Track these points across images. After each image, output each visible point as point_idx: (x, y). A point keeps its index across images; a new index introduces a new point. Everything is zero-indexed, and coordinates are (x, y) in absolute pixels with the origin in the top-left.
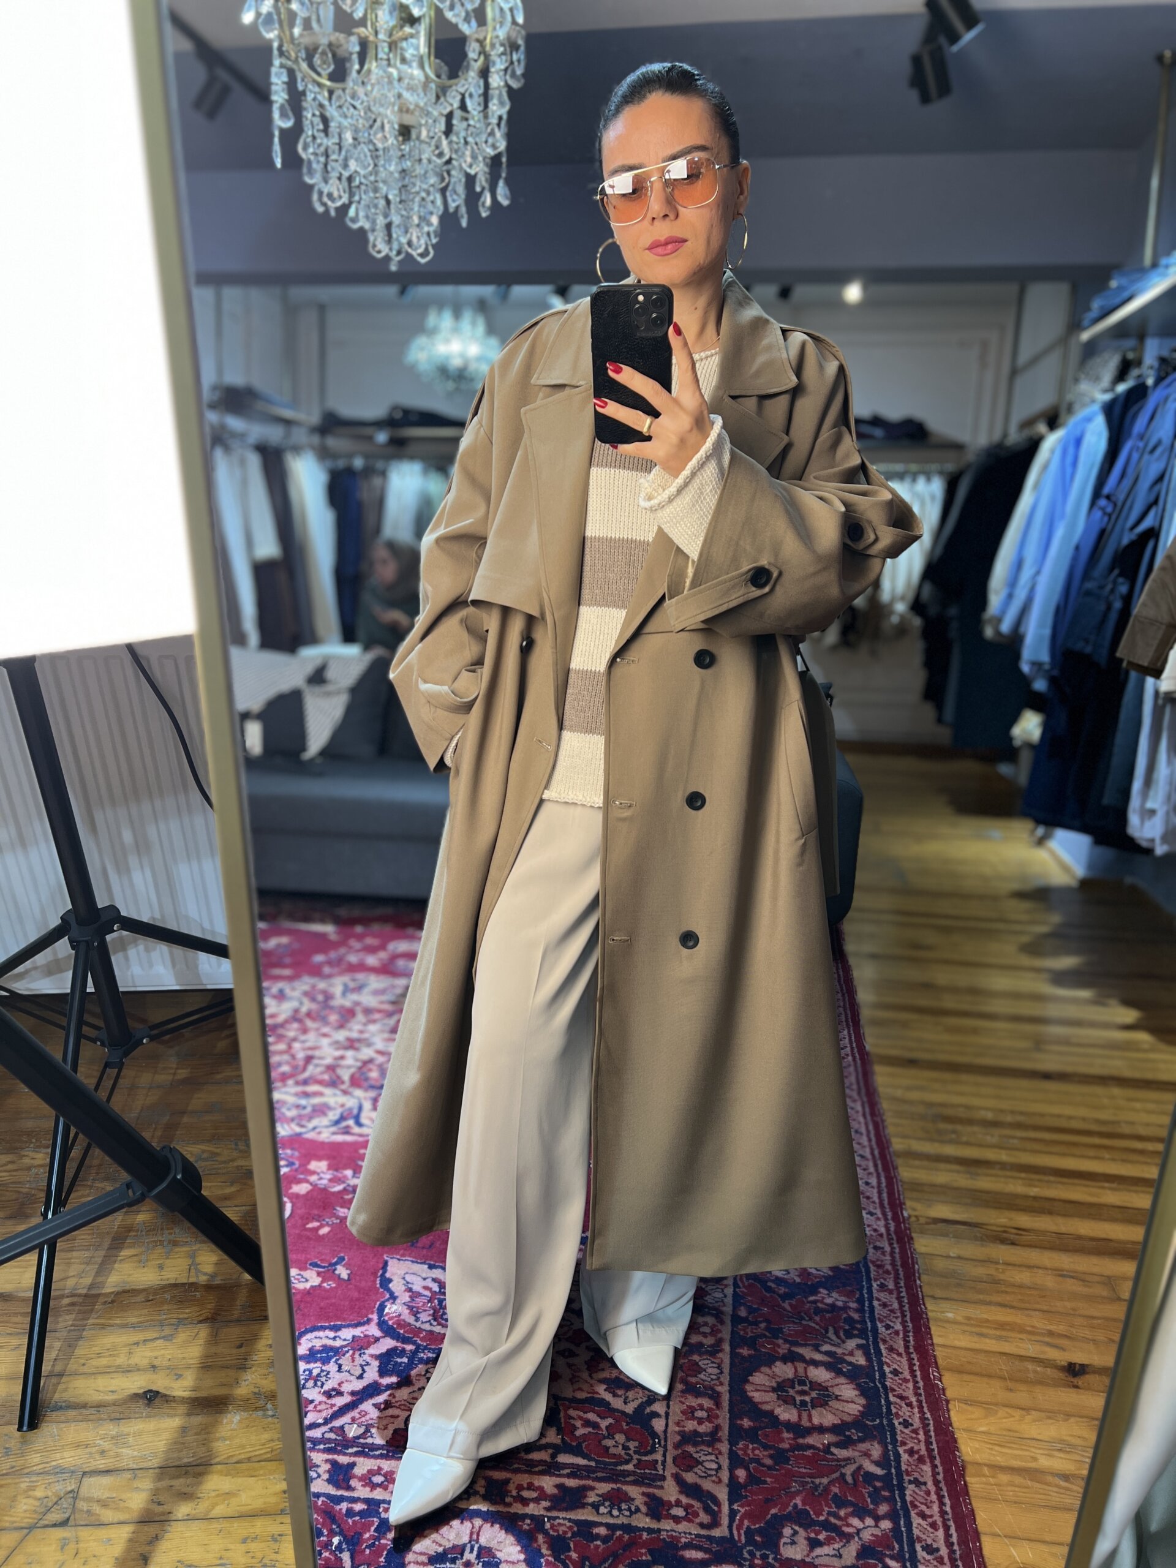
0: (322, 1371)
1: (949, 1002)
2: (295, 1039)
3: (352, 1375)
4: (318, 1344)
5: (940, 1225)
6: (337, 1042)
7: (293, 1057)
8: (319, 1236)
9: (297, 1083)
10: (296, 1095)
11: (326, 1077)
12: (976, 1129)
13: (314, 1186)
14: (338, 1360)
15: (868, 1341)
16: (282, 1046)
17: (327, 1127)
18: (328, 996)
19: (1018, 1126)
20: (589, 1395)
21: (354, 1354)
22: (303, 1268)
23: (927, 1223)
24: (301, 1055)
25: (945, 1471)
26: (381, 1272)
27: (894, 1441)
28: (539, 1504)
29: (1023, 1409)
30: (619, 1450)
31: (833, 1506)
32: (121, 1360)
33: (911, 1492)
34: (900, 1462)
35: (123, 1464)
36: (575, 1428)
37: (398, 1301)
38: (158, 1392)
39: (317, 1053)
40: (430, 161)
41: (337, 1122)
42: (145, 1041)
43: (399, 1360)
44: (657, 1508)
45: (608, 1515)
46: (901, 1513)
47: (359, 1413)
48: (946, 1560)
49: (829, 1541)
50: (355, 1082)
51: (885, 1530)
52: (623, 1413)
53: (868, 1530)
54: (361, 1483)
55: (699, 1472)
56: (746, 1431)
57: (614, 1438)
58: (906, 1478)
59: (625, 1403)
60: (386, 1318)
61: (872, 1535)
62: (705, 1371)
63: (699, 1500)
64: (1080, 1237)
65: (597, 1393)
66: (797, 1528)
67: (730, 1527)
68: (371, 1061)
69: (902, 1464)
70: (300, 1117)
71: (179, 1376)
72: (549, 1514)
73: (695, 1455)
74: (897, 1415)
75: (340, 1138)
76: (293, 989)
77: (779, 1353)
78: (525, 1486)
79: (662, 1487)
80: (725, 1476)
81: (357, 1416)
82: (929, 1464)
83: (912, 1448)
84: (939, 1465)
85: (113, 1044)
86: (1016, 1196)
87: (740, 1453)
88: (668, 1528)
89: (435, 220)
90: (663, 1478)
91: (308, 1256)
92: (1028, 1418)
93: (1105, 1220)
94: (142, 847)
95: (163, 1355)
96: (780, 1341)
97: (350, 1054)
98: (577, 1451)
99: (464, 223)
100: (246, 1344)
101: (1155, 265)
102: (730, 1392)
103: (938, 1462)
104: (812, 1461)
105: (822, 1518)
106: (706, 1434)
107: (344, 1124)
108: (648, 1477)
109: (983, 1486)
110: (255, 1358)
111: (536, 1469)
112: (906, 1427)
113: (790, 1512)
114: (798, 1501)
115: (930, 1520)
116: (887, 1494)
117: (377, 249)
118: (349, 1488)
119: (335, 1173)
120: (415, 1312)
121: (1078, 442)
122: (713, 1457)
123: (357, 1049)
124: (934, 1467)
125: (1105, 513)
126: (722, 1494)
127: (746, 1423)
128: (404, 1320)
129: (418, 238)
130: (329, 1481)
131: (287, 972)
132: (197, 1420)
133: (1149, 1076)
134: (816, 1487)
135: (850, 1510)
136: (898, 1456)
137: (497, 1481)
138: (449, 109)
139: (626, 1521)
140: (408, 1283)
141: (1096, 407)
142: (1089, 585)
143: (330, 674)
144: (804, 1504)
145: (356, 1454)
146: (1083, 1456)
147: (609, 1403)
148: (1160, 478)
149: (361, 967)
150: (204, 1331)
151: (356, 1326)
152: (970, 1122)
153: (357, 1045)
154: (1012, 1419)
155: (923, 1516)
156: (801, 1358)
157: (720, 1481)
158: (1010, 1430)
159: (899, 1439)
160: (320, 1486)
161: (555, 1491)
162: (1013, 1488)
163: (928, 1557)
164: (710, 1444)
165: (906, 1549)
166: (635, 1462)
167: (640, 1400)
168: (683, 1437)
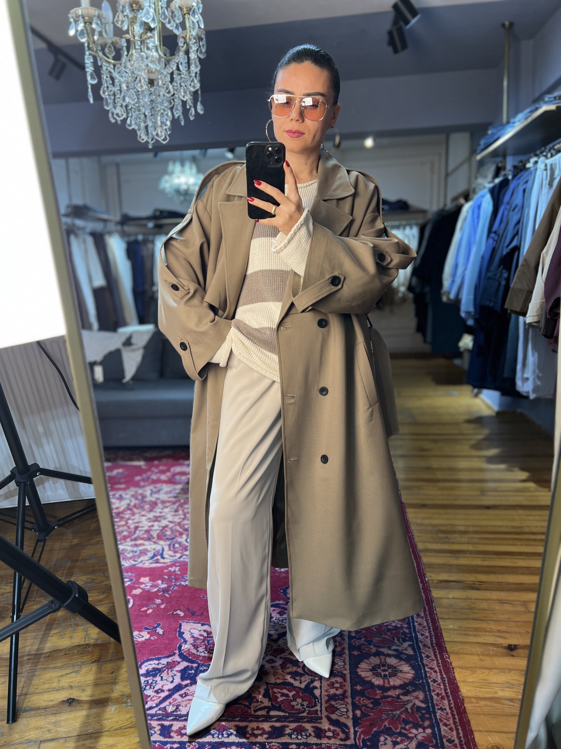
0: (153, 681)
1: (439, 475)
2: (129, 519)
3: (168, 681)
4: (150, 668)
5: (443, 584)
6: (149, 519)
7: (129, 527)
8: (147, 614)
9: (132, 540)
10: (132, 546)
11: (145, 536)
12: (456, 535)
13: (143, 590)
14: (160, 674)
15: (413, 643)
16: (123, 523)
17: (148, 560)
18: (144, 497)
19: (476, 532)
20: (283, 681)
21: (168, 671)
22: (140, 630)
23: (437, 583)
24: (132, 526)
25: (455, 702)
26: (178, 629)
27: (429, 690)
28: (262, 736)
29: (489, 669)
30: (299, 707)
31: (403, 724)
32: (55, 685)
33: (439, 714)
34: (433, 699)
35: (59, 736)
36: (277, 698)
37: (188, 643)
38: (74, 699)
39: (140, 525)
40: (164, 95)
41: (152, 558)
42: (56, 527)
43: (190, 672)
44: (319, 733)
45: (296, 739)
46: (435, 724)
47: (173, 700)
48: (458, 745)
49: (402, 742)
50: (160, 537)
51: (428, 734)
52: (300, 688)
53: (420, 734)
54: (176, 734)
55: (338, 714)
56: (359, 691)
57: (296, 701)
58: (437, 707)
59: (301, 683)
60: (183, 652)
61: (422, 737)
62: (337, 664)
63: (339, 727)
64: (509, 584)
65: (287, 679)
66: (386, 736)
67: (355, 739)
68: (166, 526)
69: (434, 701)
70: (134, 556)
71: (84, 690)
72: (268, 741)
73: (336, 706)
74: (430, 677)
75: (154, 565)
76: (126, 494)
77: (371, 652)
78: (255, 728)
79: (321, 723)
80: (351, 715)
81: (172, 701)
82: (446, 700)
83: (438, 692)
84: (451, 699)
85: (40, 530)
86: (478, 566)
87: (357, 702)
88: (325, 742)
89: (168, 123)
90: (321, 718)
91: (143, 625)
92: (492, 673)
93: (520, 574)
94: (48, 433)
95: (76, 680)
96: (372, 646)
97: (156, 523)
98: (279, 709)
99: (183, 123)
100: (115, 671)
101: (508, 122)
102: (350, 673)
103: (451, 698)
104: (391, 703)
105: (398, 731)
106: (340, 695)
107: (156, 558)
108: (314, 718)
109: (473, 708)
110: (120, 678)
111: (260, 719)
112: (435, 683)
113: (383, 729)
114: (386, 723)
115: (449, 727)
116: (427, 716)
117: (142, 138)
118: (170, 737)
119: (153, 583)
120: (196, 647)
121: (479, 207)
122: (344, 706)
123: (159, 521)
124: (449, 701)
125: (494, 240)
126: (350, 723)
127: (359, 688)
128: (191, 652)
129: (161, 132)
130: (160, 734)
131: (123, 486)
132: (94, 711)
133: (535, 503)
134: (394, 716)
135: (411, 725)
136: (432, 697)
137: (242, 727)
138: (171, 71)
139: (305, 741)
140: (192, 633)
141: (486, 191)
142: (489, 274)
143: (134, 341)
144: (389, 724)
145: (173, 720)
146: (518, 689)
147: (292, 684)
148: (518, 222)
149: (159, 481)
150: (94, 667)
151: (168, 657)
152: (454, 532)
153: (159, 519)
154: (484, 674)
155: (446, 725)
156: (383, 654)
157: (348, 717)
158: (483, 680)
159: (432, 689)
160: (157, 737)
161: (270, 729)
162: (487, 708)
163: (449, 745)
164: (343, 699)
165: (439, 742)
166: (307, 711)
167: (307, 681)
168: (329, 697)
